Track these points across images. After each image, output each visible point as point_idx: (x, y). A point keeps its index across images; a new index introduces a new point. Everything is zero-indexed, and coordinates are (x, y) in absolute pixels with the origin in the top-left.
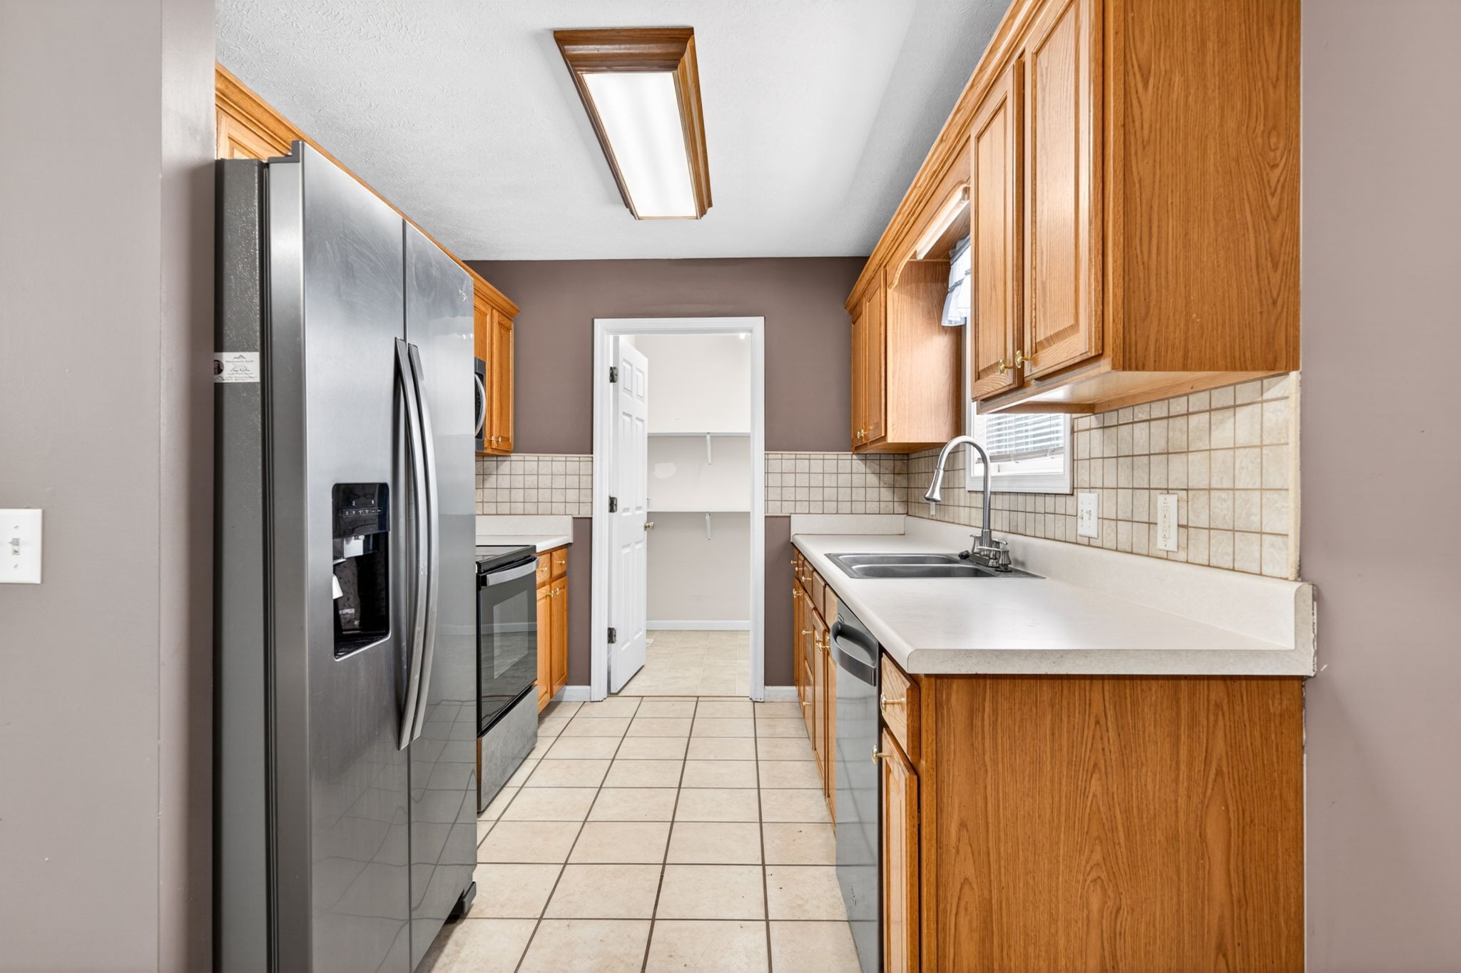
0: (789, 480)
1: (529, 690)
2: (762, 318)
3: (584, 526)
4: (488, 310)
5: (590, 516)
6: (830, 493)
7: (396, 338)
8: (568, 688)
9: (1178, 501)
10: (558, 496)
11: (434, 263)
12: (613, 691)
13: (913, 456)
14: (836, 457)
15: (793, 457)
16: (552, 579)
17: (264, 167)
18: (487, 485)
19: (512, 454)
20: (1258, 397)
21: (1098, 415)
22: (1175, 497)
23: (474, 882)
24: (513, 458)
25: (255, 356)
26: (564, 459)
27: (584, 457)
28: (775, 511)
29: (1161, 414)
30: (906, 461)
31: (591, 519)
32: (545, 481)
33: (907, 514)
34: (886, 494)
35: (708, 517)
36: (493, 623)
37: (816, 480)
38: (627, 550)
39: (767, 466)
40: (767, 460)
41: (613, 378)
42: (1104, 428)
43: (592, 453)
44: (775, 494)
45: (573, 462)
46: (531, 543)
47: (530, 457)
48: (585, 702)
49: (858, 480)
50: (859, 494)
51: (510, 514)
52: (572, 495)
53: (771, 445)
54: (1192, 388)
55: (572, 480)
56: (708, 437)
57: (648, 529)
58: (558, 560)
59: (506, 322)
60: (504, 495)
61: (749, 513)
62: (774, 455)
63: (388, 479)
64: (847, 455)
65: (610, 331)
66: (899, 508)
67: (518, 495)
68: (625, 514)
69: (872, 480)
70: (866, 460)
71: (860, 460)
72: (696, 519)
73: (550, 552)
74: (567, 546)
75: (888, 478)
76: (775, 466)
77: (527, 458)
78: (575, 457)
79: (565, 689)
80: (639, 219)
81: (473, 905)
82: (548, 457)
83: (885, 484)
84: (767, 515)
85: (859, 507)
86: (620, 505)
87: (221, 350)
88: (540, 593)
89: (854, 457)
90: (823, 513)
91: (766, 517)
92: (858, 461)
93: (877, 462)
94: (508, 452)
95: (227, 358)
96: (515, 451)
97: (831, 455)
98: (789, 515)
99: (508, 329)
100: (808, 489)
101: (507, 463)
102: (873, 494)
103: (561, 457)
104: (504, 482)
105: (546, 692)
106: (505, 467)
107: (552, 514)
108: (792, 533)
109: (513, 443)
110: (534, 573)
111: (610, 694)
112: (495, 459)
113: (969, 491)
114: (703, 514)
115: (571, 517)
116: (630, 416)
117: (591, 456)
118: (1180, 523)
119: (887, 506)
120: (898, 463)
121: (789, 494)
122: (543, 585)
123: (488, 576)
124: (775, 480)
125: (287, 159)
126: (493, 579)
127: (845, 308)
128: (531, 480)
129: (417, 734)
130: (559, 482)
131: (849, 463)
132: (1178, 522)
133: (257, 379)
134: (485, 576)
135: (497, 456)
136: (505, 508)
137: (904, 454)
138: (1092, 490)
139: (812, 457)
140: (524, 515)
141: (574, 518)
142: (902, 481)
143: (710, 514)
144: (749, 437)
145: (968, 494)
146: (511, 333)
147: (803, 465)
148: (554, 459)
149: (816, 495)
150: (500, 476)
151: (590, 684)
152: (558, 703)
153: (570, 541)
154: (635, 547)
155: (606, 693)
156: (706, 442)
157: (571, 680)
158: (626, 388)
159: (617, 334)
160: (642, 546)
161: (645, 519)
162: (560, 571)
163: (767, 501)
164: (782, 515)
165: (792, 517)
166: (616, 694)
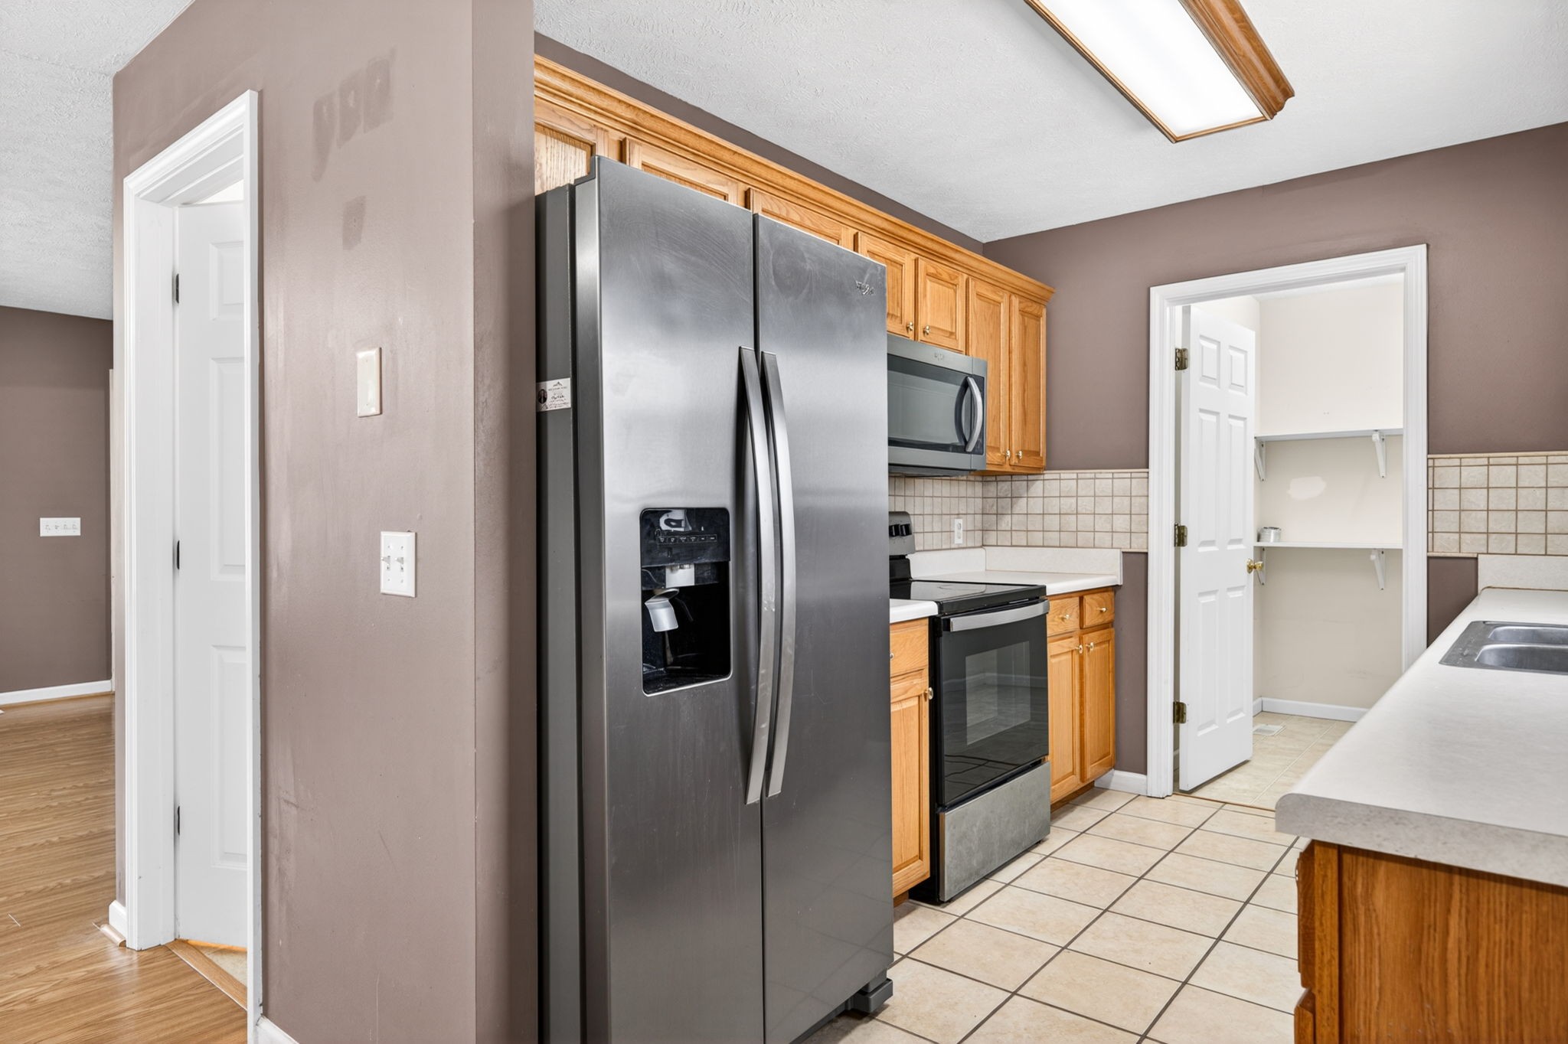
0: (1477, 499)
1: (1032, 765)
2: (1425, 247)
3: (1137, 563)
4: (1002, 297)
5: (1145, 551)
7: (740, 348)
8: (1117, 773)
10: (1102, 524)
11: (806, 255)
12: (1184, 785)
15: (1485, 461)
16: (1082, 631)
18: (1016, 510)
19: (1045, 472)
23: (889, 980)
24: (1046, 477)
25: (567, 382)
26: (1110, 476)
27: (1138, 473)
28: (1447, 547)
31: (1147, 554)
32: (1086, 504)
36: (965, 677)
37: (1532, 500)
38: (1210, 599)
39: (1430, 478)
40: (1430, 468)
41: (1179, 365)
43: (1148, 468)
44: (1447, 521)
45: (1122, 481)
46: (1039, 582)
47: (1065, 474)
48: (1139, 795)
51: (1043, 546)
52: (1121, 523)
53: (1437, 444)
55: (1122, 504)
56: (1376, 437)
57: (1255, 570)
58: (1095, 605)
59: (1033, 308)
60: (1035, 523)
61: (1401, 550)
62: (1443, 461)
63: (727, 504)
65: (1174, 301)
67: (1053, 522)
68: (1206, 549)
73: (1078, 595)
74: (1115, 588)
76: (1448, 476)
77: (1063, 476)
78: (1125, 473)
79: (1113, 775)
80: (1177, 142)
81: (887, 1006)
82: (1089, 474)
84: (1431, 554)
86: (1191, 537)
87: (545, 379)
88: (1056, 647)
90: (1546, 555)
91: (1429, 558)
94: (1039, 469)
95: (550, 385)
96: (1049, 468)
98: (1475, 556)
99: (1038, 317)
100: (1515, 514)
101: (1039, 484)
103: (1107, 473)
104: (1036, 506)
105: (1073, 773)
106: (1037, 487)
107: (1094, 547)
108: (1483, 585)
109: (1044, 459)
110: (1042, 618)
111: (1177, 790)
112: (1025, 478)
114: (1368, 551)
115: (1119, 550)
116: (1215, 414)
117: (1146, 470)
121: (1475, 522)
122: (1063, 634)
123: (952, 620)
124: (1447, 499)
126: (958, 624)
128: (1068, 504)
129: (776, 788)
130: (1105, 506)
133: (569, 405)
134: (948, 620)
135: (1028, 475)
136: (1037, 538)
139: (1521, 460)
140: (1060, 547)
141: (1123, 552)
143: (1381, 551)
144: (1402, 435)
146: (1043, 322)
147: (1503, 475)
148: (1098, 476)
149: (1531, 523)
150: (1031, 499)
151: (1145, 772)
152: (1103, 790)
153: (1120, 583)
154: (1232, 595)
155: (1169, 790)
156: (1373, 444)
157: (1117, 764)
158: (1204, 378)
159: (1187, 302)
160: (1243, 597)
161: (1249, 556)
162: (1099, 620)
163: (1431, 532)
164: (1461, 555)
165: (1479, 560)
166: (1188, 793)
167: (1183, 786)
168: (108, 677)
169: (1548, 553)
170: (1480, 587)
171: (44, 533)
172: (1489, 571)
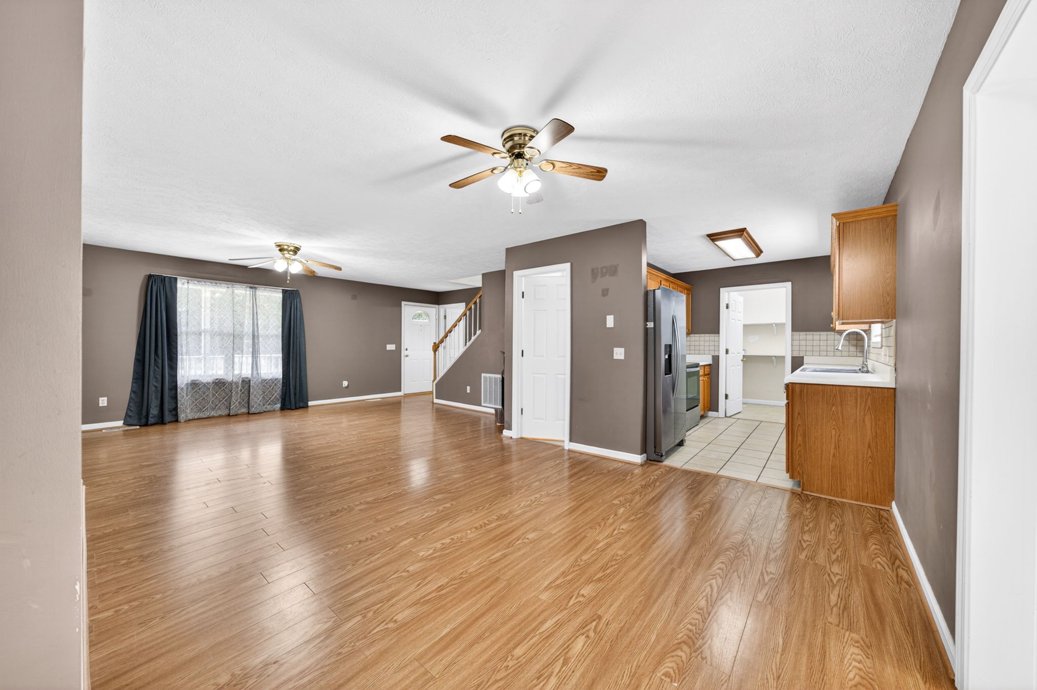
0: (803, 343)
1: (698, 406)
2: (790, 283)
3: (716, 359)
6: (823, 348)
8: (710, 412)
10: (707, 348)
16: (705, 375)
17: (654, 290)
24: (691, 336)
25: (653, 323)
26: (709, 336)
27: (717, 335)
28: (796, 354)
31: (719, 356)
32: (702, 343)
37: (817, 343)
38: (733, 368)
39: (792, 337)
40: (792, 335)
41: (727, 307)
43: (719, 333)
44: (796, 348)
45: (712, 337)
46: (698, 362)
48: (716, 418)
52: (712, 348)
53: (795, 329)
55: (712, 343)
56: (774, 325)
57: (743, 361)
58: (707, 369)
59: (688, 292)
61: (785, 356)
62: (795, 333)
63: (671, 343)
65: (726, 292)
67: (692, 348)
68: (732, 355)
73: (704, 366)
74: (710, 365)
76: (797, 337)
77: (695, 336)
78: (713, 335)
80: (735, 259)
86: (730, 352)
87: (647, 322)
88: (701, 378)
91: (792, 357)
95: (649, 323)
96: (692, 333)
99: (689, 294)
100: (812, 346)
105: (702, 412)
107: (705, 354)
109: (690, 331)
110: (699, 371)
111: (726, 416)
116: (735, 320)
121: (803, 348)
122: (702, 376)
124: (796, 343)
125: (658, 289)
128: (697, 343)
130: (707, 344)
133: (653, 326)
136: (693, 352)
140: (696, 354)
141: (712, 356)
143: (775, 357)
144: (786, 325)
147: (810, 337)
149: (816, 349)
151: (718, 412)
152: (706, 417)
153: (711, 363)
154: (738, 367)
155: (724, 416)
156: (773, 327)
157: (710, 410)
158: (733, 311)
159: (729, 292)
160: (740, 367)
161: (742, 358)
162: (708, 373)
163: (792, 351)
164: (799, 356)
165: (804, 357)
166: (730, 417)
167: (727, 415)
168: (400, 391)
170: (804, 363)
171: (388, 349)
172: (806, 360)
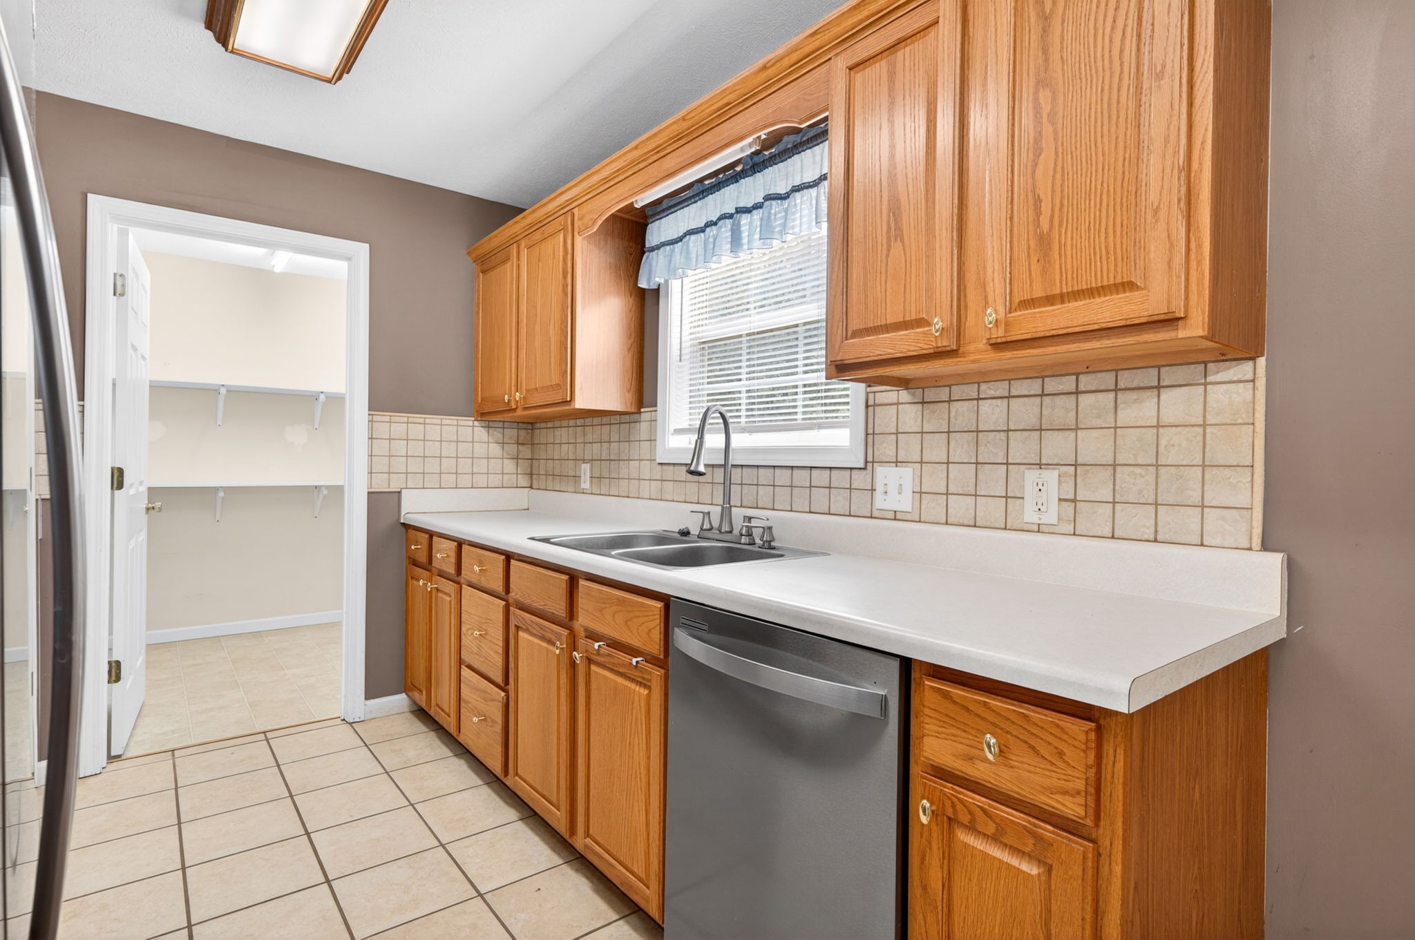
0: (400, 447)
2: (367, 246)
6: (448, 464)
9: (1059, 476)
13: (538, 425)
14: (455, 422)
15: (405, 420)
20: (1201, 379)
21: (910, 390)
22: (1056, 473)
28: (381, 485)
29: (1029, 392)
30: (530, 431)
33: (531, 487)
34: (510, 466)
35: (221, 494)
37: (433, 449)
38: (133, 544)
39: (371, 429)
40: (371, 421)
41: (118, 289)
42: (923, 403)
44: (381, 464)
49: (480, 450)
50: (481, 466)
53: (377, 403)
54: (1087, 368)
57: (151, 511)
61: (346, 486)
62: (380, 417)
64: (469, 421)
66: (523, 481)
68: (131, 492)
69: (495, 449)
70: (489, 427)
71: (482, 427)
72: (204, 496)
75: (513, 448)
76: (382, 429)
83: (509, 454)
84: (370, 490)
85: (481, 480)
86: (125, 480)
89: (476, 423)
90: (440, 488)
91: (369, 493)
92: (480, 428)
93: (501, 430)
97: (449, 420)
98: (399, 490)
100: (422, 458)
102: (496, 465)
108: (403, 513)
113: (659, 464)
114: (216, 490)
116: (136, 350)
118: (1061, 497)
119: (510, 480)
120: (522, 433)
121: (399, 464)
124: (381, 447)
127: (468, 253)
131: (470, 430)
132: (1059, 496)
137: (528, 423)
138: (898, 464)
142: (526, 452)
144: (345, 397)
145: (660, 467)
147: (416, 431)
149: (432, 466)
154: (140, 538)
158: (134, 311)
163: (370, 473)
164: (389, 490)
165: (402, 493)
166: (121, 756)
169: (442, 487)
172: (408, 501)
